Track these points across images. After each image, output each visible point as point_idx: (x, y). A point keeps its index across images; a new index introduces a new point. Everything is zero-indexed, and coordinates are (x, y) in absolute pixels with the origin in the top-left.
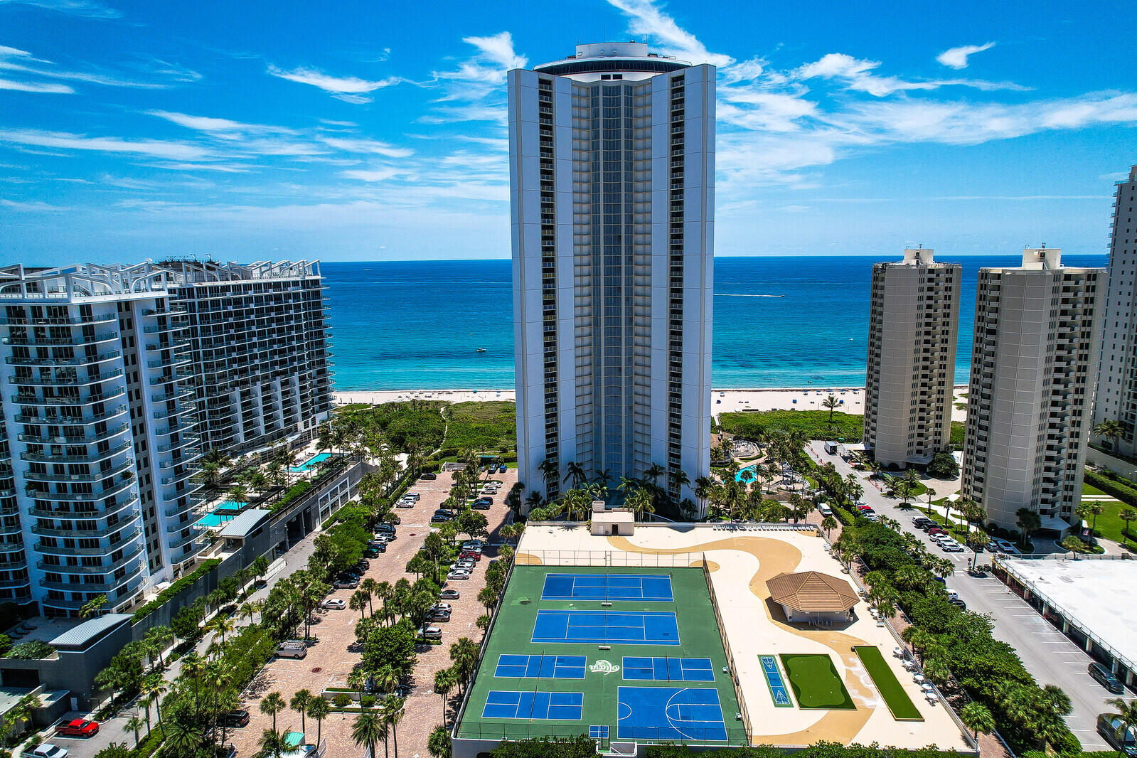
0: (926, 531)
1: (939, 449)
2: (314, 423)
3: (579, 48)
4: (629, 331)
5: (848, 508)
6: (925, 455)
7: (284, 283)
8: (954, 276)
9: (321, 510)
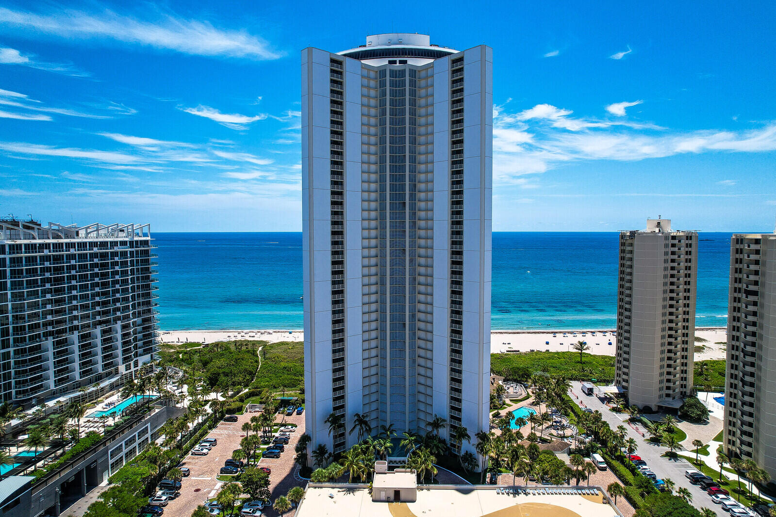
0: (704, 489)
1: (685, 392)
2: (136, 365)
3: (369, 39)
4: (413, 290)
5: (621, 459)
6: (674, 398)
7: (111, 242)
8: (693, 242)
9: (111, 462)
